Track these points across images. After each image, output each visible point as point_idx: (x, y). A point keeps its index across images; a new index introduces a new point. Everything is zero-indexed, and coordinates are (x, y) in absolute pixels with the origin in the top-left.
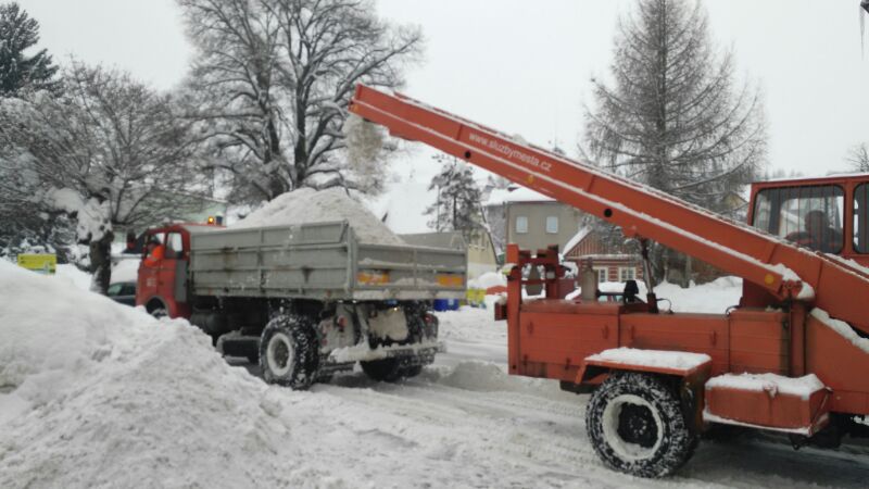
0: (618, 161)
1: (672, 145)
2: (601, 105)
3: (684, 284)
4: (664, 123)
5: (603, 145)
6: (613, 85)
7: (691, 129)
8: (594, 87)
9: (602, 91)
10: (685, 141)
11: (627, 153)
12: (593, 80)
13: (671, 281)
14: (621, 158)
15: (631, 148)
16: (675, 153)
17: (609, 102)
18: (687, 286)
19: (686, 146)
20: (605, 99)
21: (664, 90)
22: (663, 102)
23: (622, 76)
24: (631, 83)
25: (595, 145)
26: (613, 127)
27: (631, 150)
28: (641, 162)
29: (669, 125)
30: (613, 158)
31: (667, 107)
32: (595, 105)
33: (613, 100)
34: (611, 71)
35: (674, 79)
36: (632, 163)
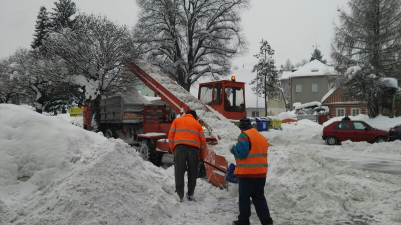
1: (383, 43)
2: (344, 24)
3: (391, 116)
4: (378, 31)
5: (344, 44)
6: (349, 12)
7: (394, 34)
8: (339, 14)
9: (344, 16)
10: (390, 40)
11: (357, 48)
12: (339, 10)
13: (384, 115)
14: (354, 51)
15: (360, 45)
16: (385, 47)
17: (347, 22)
19: (391, 42)
20: (345, 20)
21: (378, 13)
22: (378, 19)
23: (354, 7)
24: (360, 11)
25: (339, 45)
26: (350, 34)
28: (366, 52)
29: (381, 31)
31: (380, 22)
32: (340, 23)
33: (350, 20)
34: (348, 5)
36: (360, 53)
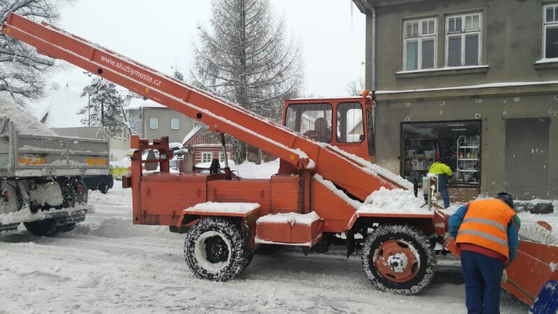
0: (217, 83)
1: (250, 75)
2: (205, 46)
3: (257, 162)
4: (244, 61)
5: (207, 72)
6: (212, 33)
7: (261, 66)
8: (199, 32)
9: (205, 36)
10: (257, 73)
11: (222, 78)
12: (199, 28)
13: (250, 161)
14: (218, 82)
15: (225, 75)
16: (252, 80)
17: (210, 44)
18: (259, 164)
19: (258, 76)
20: (207, 41)
21: (244, 39)
22: (244, 46)
23: (218, 28)
24: (224, 33)
25: (201, 72)
27: (225, 77)
28: (231, 85)
29: (247, 62)
30: (214, 81)
31: (246, 51)
32: (201, 45)
33: (213, 43)
34: (210, 23)
35: (250, 33)
36: (226, 85)
